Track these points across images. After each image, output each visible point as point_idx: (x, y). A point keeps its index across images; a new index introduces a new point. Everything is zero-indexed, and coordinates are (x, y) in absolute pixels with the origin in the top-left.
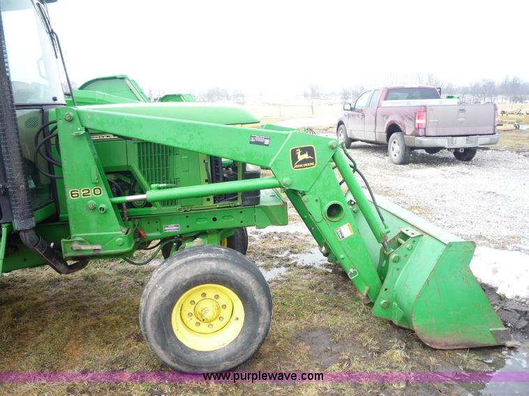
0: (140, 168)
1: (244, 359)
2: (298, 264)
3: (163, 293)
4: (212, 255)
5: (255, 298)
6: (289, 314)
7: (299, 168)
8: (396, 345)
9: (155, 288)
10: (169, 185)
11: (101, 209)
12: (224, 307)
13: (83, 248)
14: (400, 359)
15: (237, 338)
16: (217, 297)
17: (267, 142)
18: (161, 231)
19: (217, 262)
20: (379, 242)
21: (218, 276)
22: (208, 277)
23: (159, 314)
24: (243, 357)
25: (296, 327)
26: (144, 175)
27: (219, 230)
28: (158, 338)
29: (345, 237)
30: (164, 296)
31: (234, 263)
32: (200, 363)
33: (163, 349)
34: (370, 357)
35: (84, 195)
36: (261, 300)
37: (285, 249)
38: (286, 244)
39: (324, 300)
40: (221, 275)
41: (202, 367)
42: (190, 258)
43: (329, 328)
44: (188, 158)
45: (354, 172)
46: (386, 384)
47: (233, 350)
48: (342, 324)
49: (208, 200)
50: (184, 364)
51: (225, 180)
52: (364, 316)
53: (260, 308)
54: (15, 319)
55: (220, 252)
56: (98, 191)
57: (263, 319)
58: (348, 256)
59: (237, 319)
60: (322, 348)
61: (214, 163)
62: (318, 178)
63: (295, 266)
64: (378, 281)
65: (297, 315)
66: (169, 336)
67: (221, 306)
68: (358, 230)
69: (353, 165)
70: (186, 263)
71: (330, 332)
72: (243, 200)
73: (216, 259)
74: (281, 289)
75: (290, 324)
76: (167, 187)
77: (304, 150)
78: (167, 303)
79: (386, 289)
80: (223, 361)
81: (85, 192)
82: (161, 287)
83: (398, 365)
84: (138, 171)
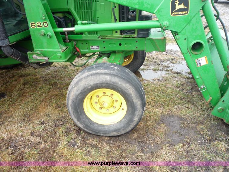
0: (75, 10)
1: (125, 132)
2: (173, 71)
3: (77, 91)
4: (108, 72)
5: (134, 100)
6: (160, 103)
7: (175, 15)
8: (223, 138)
9: (73, 88)
10: (88, 22)
11: (48, 35)
12: (117, 101)
13: (38, 58)
14: (224, 149)
15: (122, 120)
16: (112, 95)
18: (89, 49)
19: (110, 76)
20: (225, 70)
21: (110, 85)
22: (104, 85)
23: (75, 103)
24: (124, 131)
25: (162, 112)
26: (78, 15)
27: (123, 51)
28: (75, 115)
29: (202, 65)
30: (78, 93)
31: (121, 78)
32: (99, 131)
33: (78, 121)
34: (203, 143)
35: (38, 27)
36: (137, 102)
37: (168, 60)
38: (169, 57)
39: (183, 96)
40: (113, 85)
41: (101, 133)
42: (94, 72)
43: (181, 117)
44: (104, 4)
45: (217, 20)
46: (210, 167)
47: (119, 126)
48: (191, 115)
49: (116, 32)
50: (90, 130)
51: (129, 20)
52: (206, 112)
53: (136, 107)
54: (23, 86)
55: (114, 70)
56: (46, 24)
57: (138, 113)
58: (201, 77)
59: (123, 109)
60: (175, 130)
61: (121, 9)
62: (189, 23)
63: (171, 71)
64: (219, 95)
65: (164, 104)
66: (81, 114)
67: (114, 100)
68: (212, 61)
69: (217, 14)
70: (91, 75)
71: (182, 120)
72: (138, 34)
73: (110, 74)
74: (160, 86)
75: (159, 110)
76: (87, 24)
77: (181, 2)
78: (80, 97)
79: (223, 101)
80: (112, 132)
81: (38, 25)
82: (76, 88)
83: (221, 152)
84: (74, 12)
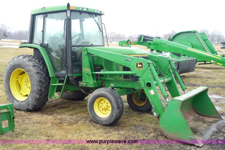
7: (138, 69)
11: (89, 74)
12: (109, 107)
13: (83, 84)
16: (108, 103)
17: (130, 60)
29: (152, 94)
49: (121, 77)
56: (89, 70)
58: (152, 101)
62: (144, 73)
68: (156, 93)
72: (131, 79)
77: (140, 64)
81: (86, 69)
